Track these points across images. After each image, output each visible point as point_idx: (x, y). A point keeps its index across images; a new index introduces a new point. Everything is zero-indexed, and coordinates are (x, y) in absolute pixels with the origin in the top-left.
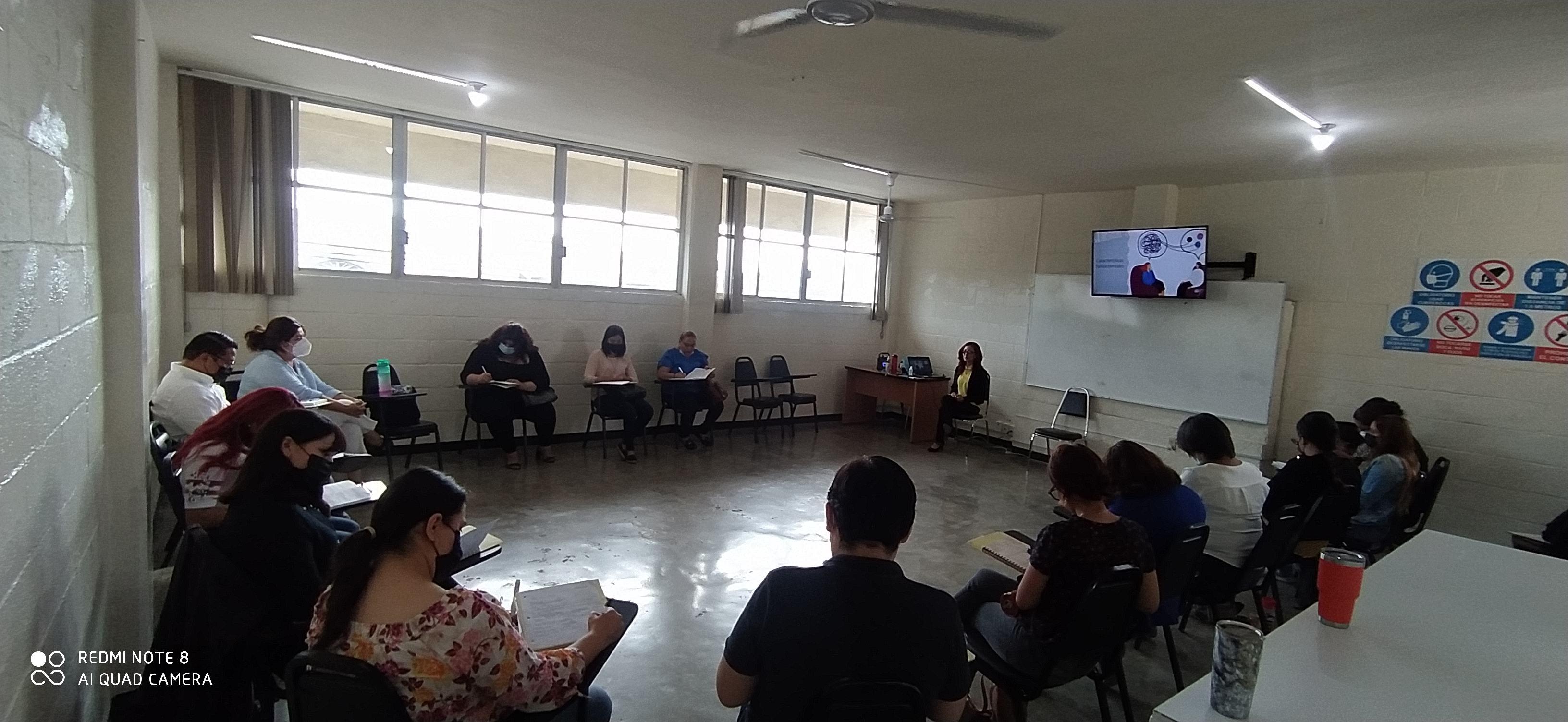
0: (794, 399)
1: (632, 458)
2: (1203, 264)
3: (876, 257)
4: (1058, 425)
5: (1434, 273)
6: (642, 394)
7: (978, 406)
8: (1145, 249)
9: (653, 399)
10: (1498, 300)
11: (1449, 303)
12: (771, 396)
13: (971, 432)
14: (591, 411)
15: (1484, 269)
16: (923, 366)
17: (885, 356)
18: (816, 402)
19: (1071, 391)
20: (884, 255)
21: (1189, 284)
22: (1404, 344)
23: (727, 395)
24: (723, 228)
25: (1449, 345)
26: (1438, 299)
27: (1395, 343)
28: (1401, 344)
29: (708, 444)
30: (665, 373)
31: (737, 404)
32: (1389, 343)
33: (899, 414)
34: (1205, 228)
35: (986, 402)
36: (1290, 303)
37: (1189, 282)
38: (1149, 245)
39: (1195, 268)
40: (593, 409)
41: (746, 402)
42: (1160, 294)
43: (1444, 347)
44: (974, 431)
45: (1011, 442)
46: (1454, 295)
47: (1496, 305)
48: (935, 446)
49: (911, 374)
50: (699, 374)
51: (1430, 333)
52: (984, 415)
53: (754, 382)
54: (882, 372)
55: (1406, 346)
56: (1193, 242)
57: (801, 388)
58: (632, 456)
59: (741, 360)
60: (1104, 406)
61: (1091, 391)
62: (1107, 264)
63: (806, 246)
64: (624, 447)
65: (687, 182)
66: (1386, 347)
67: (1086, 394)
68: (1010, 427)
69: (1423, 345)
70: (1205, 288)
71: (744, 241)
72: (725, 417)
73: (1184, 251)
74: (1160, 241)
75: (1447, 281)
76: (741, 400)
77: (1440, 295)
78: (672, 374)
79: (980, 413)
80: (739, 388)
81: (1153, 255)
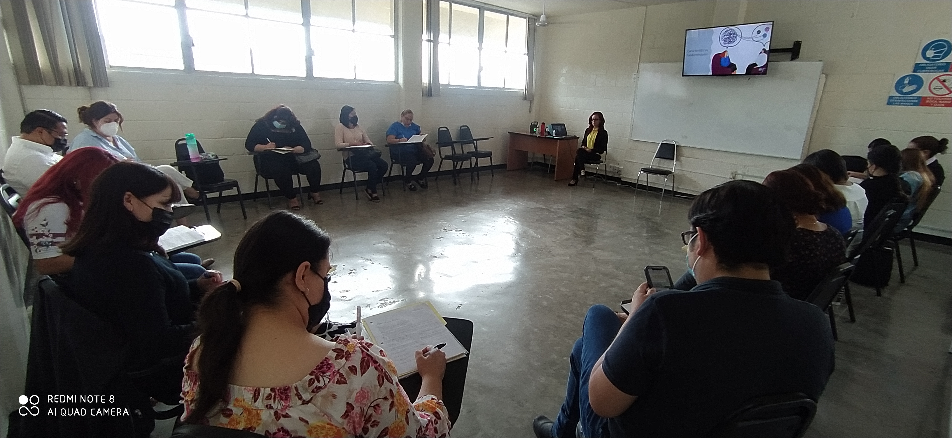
0: (478, 155)
1: (377, 198)
2: (767, 49)
3: (526, 56)
4: (654, 166)
5: (933, 49)
6: (380, 154)
7: (601, 155)
8: (724, 41)
9: (386, 157)
11: (940, 71)
12: (462, 153)
13: (596, 174)
14: (344, 168)
16: (561, 129)
17: (535, 124)
18: (492, 156)
19: (664, 142)
20: (531, 54)
21: (755, 64)
23: (435, 153)
24: (425, 34)
25: (935, 100)
26: (932, 68)
27: (896, 101)
28: (901, 101)
29: (424, 187)
30: (392, 139)
31: (441, 159)
32: (891, 100)
33: (543, 163)
34: (772, 23)
35: (605, 152)
36: (824, 75)
37: (755, 63)
38: (728, 38)
39: (761, 53)
40: (345, 166)
41: (447, 158)
42: (733, 73)
43: (932, 101)
44: (598, 173)
45: (621, 178)
46: (945, 64)
48: (572, 182)
49: (554, 135)
50: (415, 139)
51: (924, 92)
52: (604, 161)
53: (451, 144)
54: (534, 135)
55: (904, 102)
56: (761, 34)
57: (482, 147)
58: (376, 197)
59: (441, 129)
60: (685, 151)
61: (678, 143)
62: (694, 53)
63: (480, 48)
64: (370, 191)
66: (889, 103)
67: (674, 145)
68: (619, 168)
69: (917, 101)
70: (767, 68)
71: (439, 44)
72: (434, 169)
73: (754, 41)
74: (736, 34)
75: (942, 54)
76: (443, 157)
77: (934, 65)
78: (398, 140)
79: (601, 160)
80: (441, 148)
81: (731, 45)
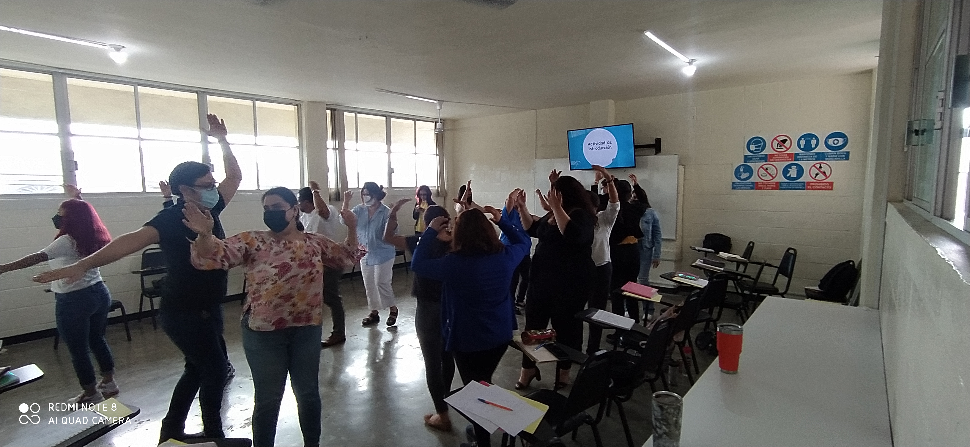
2: (632, 146)
3: (436, 156)
10: (786, 157)
11: (762, 161)
15: (777, 140)
20: (441, 155)
22: (742, 186)
24: (330, 143)
25: (764, 184)
26: (757, 159)
27: (738, 186)
32: (734, 186)
34: (631, 125)
36: (682, 167)
43: (762, 186)
46: (764, 156)
47: (785, 160)
51: (755, 178)
55: (744, 187)
63: (389, 152)
65: (301, 114)
66: (734, 188)
69: (752, 186)
71: (346, 151)
77: (758, 156)
